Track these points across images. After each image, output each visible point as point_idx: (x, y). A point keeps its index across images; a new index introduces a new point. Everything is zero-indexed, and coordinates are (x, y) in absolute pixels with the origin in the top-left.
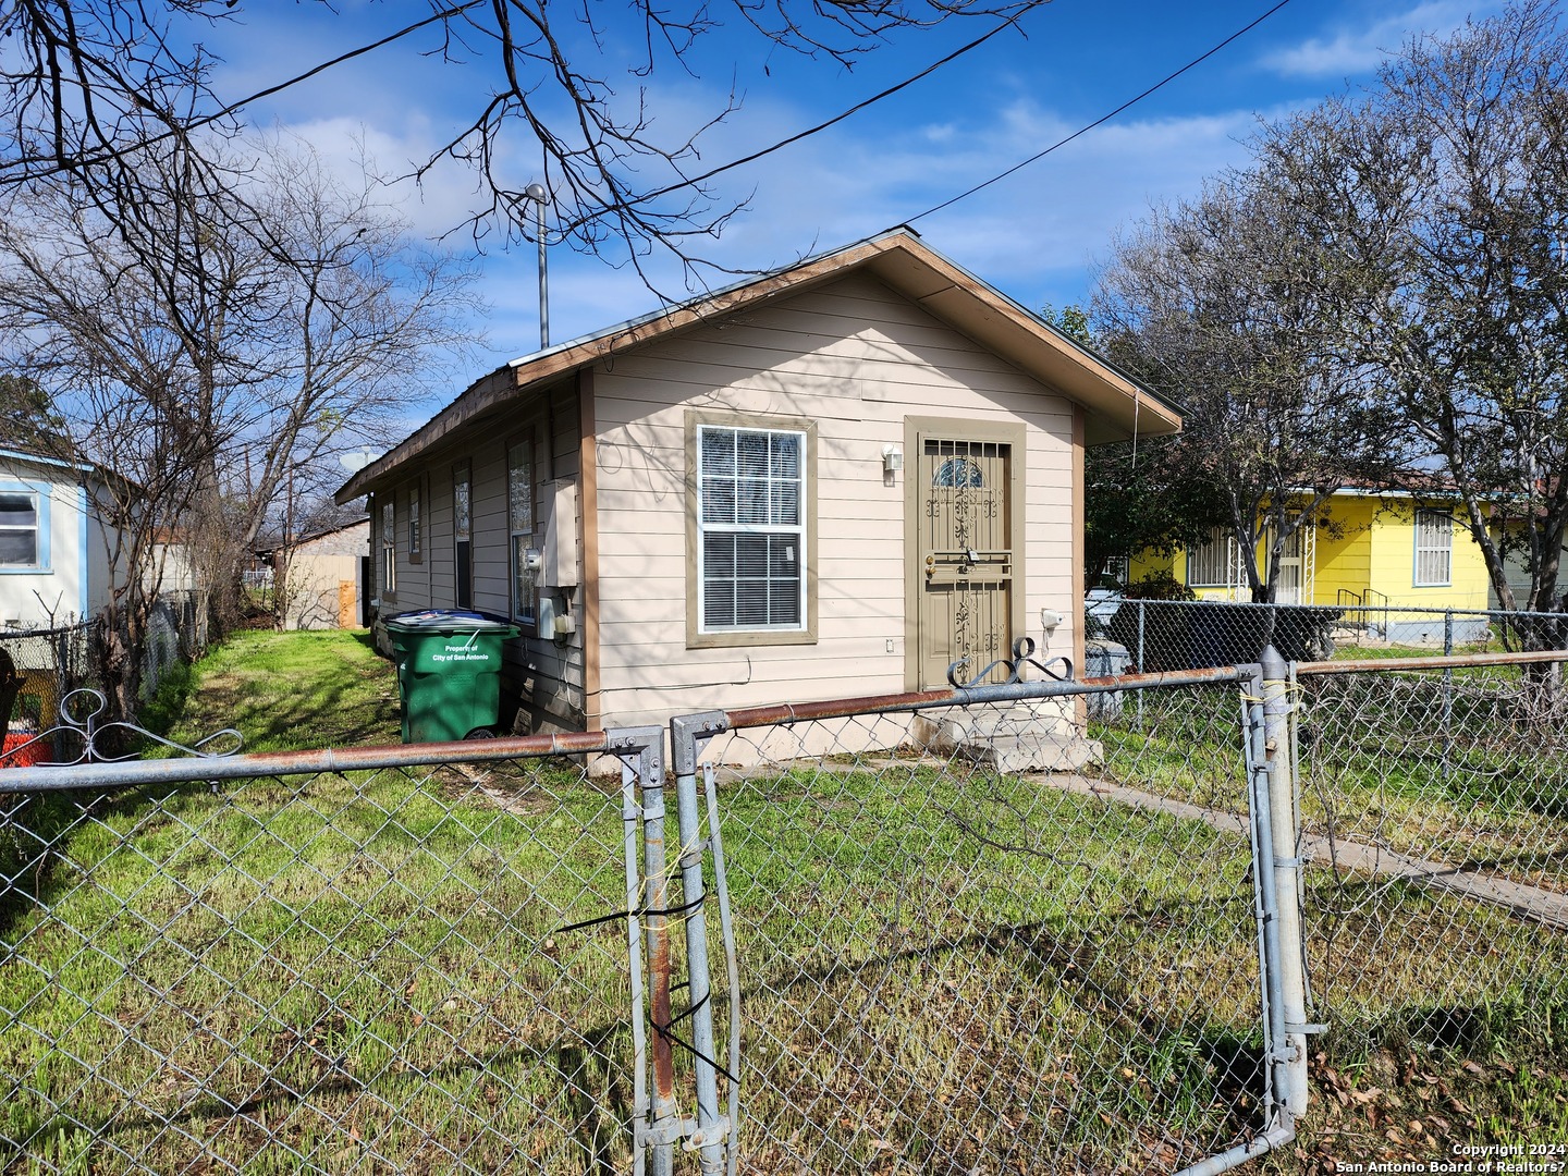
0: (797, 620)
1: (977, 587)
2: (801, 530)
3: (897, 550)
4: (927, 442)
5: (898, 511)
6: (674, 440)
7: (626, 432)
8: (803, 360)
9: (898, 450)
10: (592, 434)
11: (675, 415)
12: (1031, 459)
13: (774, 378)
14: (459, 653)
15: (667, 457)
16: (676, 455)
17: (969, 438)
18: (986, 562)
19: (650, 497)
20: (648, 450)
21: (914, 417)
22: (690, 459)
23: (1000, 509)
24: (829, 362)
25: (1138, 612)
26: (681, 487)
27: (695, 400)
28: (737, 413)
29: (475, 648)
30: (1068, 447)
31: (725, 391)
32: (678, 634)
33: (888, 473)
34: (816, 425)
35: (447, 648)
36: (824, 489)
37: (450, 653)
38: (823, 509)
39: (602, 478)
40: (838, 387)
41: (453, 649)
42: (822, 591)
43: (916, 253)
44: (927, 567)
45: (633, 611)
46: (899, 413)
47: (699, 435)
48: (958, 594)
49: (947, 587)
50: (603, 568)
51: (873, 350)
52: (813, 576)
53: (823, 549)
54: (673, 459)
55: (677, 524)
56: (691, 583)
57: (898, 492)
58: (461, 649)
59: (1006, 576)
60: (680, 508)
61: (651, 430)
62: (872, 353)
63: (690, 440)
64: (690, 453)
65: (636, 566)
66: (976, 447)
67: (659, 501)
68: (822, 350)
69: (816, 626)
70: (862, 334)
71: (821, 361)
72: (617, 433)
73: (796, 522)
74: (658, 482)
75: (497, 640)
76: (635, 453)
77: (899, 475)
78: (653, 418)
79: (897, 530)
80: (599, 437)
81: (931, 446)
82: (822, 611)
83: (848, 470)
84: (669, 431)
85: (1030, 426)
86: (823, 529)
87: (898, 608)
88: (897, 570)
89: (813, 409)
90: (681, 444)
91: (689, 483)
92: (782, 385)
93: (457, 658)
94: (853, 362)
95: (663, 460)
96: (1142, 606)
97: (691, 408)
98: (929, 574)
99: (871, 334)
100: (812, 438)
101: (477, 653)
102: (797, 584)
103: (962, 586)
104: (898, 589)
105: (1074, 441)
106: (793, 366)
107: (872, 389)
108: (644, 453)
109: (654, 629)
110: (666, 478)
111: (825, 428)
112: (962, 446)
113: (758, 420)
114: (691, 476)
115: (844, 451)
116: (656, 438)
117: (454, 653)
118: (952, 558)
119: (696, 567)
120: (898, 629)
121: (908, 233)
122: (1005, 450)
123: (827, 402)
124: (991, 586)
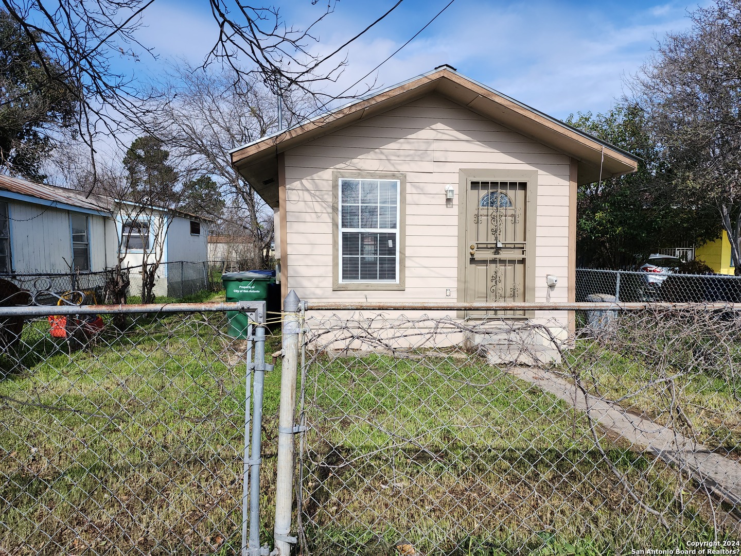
0: (394, 278)
1: (503, 262)
2: (397, 231)
3: (454, 241)
4: (472, 183)
5: (455, 221)
6: (327, 186)
7: (302, 184)
8: (398, 143)
9: (455, 188)
10: (284, 184)
11: (327, 174)
12: (540, 190)
13: (382, 153)
14: (246, 289)
15: (322, 195)
16: (328, 194)
17: (499, 180)
18: (511, 248)
19: (314, 215)
20: (313, 192)
21: (465, 169)
22: (335, 196)
23: (520, 219)
24: (413, 143)
25: (616, 278)
26: (330, 210)
27: (337, 166)
28: (360, 172)
29: (253, 287)
30: (567, 183)
31: (354, 161)
32: (328, 283)
33: (449, 200)
34: (405, 177)
35: (240, 287)
36: (409, 209)
37: (241, 289)
38: (409, 220)
39: (290, 207)
40: (419, 156)
41: (243, 287)
42: (408, 263)
43: (454, 79)
44: (471, 251)
45: (303, 271)
46: (456, 167)
47: (340, 184)
48: (493, 265)
49: (484, 262)
50: (290, 250)
51: (440, 134)
52: (403, 256)
53: (409, 241)
54: (326, 197)
55: (329, 228)
56: (335, 258)
57: (455, 210)
58: (247, 287)
59: (523, 256)
60: (330, 220)
61: (314, 182)
62: (439, 136)
63: (335, 187)
64: (335, 193)
65: (306, 249)
66: (504, 184)
67: (318, 217)
68: (409, 137)
69: (404, 281)
70: (433, 127)
71: (409, 143)
72: (297, 184)
73: (394, 226)
74: (318, 208)
75: (264, 284)
76: (306, 193)
77: (455, 201)
78: (315, 176)
79: (454, 231)
80: (287, 187)
81: (475, 185)
82: (408, 273)
83: (423, 199)
84: (324, 182)
85: (540, 172)
86: (409, 230)
87: (454, 273)
88: (454, 252)
89: (404, 168)
90: (331, 189)
91: (335, 209)
92: (386, 156)
93: (245, 291)
94: (428, 141)
95: (320, 197)
96: (618, 275)
97: (335, 170)
98: (472, 255)
99: (439, 126)
100: (403, 184)
101: (254, 289)
102: (394, 259)
103: (494, 261)
104: (454, 262)
105: (571, 179)
106: (393, 145)
107: (439, 156)
108: (311, 194)
109: (316, 280)
110: (322, 206)
111: (410, 177)
112: (494, 184)
113: (372, 175)
114: (335, 205)
115: (422, 190)
116: (317, 186)
117: (243, 289)
118: (489, 246)
119: (337, 250)
120: (454, 284)
121: (448, 68)
122: (523, 186)
123: (412, 164)
124: (512, 262)
